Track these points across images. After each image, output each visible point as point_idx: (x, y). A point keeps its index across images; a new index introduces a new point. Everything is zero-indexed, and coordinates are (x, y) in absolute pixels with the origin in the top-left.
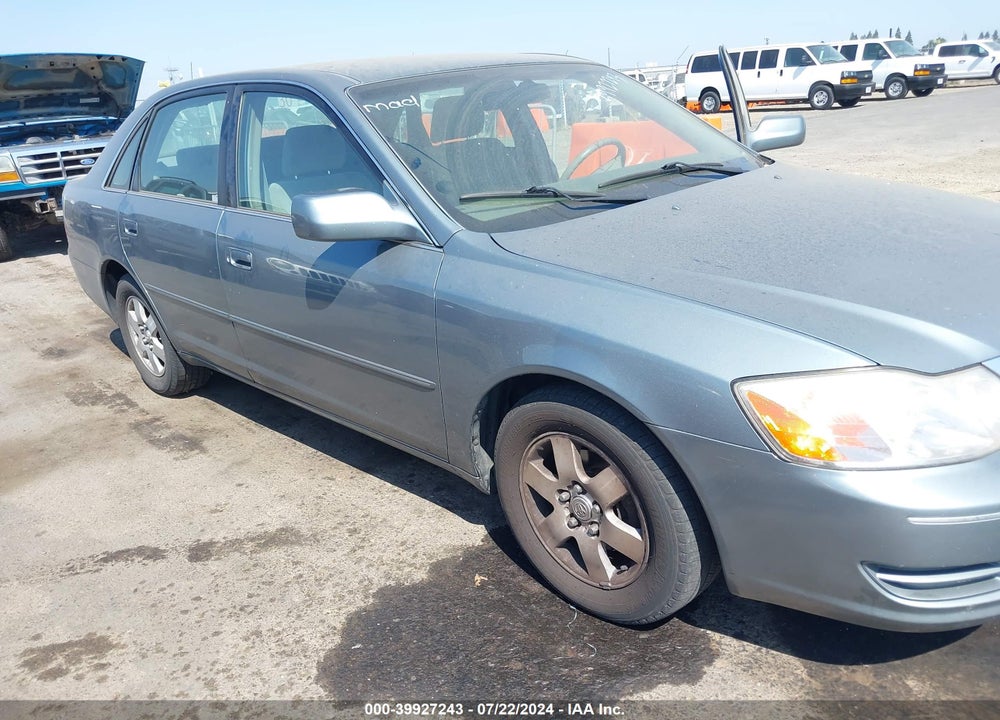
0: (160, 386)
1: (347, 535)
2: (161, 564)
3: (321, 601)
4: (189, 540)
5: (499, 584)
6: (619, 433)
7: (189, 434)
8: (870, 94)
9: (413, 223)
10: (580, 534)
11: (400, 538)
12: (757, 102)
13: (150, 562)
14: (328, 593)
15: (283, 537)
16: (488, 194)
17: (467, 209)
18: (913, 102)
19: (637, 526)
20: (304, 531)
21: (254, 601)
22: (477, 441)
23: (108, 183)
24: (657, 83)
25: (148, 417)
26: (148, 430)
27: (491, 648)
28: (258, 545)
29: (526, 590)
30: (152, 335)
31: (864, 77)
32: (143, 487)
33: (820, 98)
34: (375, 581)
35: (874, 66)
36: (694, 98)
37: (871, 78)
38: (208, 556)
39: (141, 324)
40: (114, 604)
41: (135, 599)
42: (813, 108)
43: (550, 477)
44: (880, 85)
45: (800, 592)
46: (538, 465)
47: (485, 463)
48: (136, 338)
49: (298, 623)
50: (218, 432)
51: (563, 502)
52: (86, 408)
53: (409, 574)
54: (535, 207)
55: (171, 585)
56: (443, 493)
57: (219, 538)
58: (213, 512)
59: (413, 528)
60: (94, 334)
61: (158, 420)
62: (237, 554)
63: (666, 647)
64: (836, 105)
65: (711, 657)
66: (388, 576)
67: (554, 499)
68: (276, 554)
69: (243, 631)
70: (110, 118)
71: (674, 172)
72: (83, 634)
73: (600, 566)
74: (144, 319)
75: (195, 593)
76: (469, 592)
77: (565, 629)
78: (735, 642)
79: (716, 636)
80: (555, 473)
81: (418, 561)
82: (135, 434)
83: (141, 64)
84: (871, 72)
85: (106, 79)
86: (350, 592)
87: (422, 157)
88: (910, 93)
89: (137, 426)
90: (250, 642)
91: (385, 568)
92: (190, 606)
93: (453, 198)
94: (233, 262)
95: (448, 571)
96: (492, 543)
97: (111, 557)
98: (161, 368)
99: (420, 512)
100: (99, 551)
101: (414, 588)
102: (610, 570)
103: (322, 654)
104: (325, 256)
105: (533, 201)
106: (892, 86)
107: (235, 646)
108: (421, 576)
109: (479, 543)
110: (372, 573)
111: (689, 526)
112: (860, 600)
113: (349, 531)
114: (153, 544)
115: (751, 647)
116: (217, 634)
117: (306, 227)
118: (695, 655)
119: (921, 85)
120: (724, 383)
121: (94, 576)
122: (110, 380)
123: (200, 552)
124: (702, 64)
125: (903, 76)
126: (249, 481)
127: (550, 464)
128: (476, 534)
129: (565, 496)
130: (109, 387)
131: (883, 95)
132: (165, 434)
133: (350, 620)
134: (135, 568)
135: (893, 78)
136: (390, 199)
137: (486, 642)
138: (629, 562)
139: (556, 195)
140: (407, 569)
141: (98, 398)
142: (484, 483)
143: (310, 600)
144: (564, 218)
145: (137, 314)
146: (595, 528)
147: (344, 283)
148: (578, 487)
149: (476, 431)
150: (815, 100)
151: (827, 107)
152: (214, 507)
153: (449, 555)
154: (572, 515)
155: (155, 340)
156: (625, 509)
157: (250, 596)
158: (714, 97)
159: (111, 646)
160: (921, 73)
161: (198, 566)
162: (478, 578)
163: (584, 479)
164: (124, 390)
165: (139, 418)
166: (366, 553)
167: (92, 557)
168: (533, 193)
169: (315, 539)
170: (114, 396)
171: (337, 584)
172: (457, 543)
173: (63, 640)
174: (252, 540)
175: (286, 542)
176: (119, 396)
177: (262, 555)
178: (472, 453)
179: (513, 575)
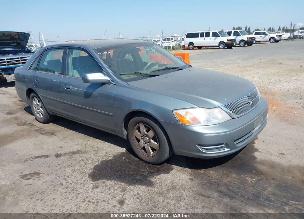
0: (42, 120)
1: (93, 151)
2: (49, 158)
3: (88, 164)
4: (55, 153)
5: (128, 159)
6: (153, 122)
7: (51, 132)
8: (235, 45)
9: (109, 79)
10: (146, 146)
11: (106, 151)
12: (205, 46)
13: (46, 158)
14: (90, 162)
15: (78, 152)
16: (126, 73)
17: (121, 76)
18: (247, 48)
19: (157, 142)
20: (83, 151)
21: (73, 164)
22: (124, 127)
23: (30, 69)
24: (177, 40)
25: (39, 128)
26: (40, 131)
27: (126, 170)
28: (72, 154)
29: (135, 160)
30: (40, 107)
31: (233, 41)
32: (41, 143)
33: (221, 46)
34: (100, 159)
35: (236, 38)
36: (187, 45)
37: (235, 41)
38: (60, 156)
39: (37, 104)
40: (39, 166)
41: (44, 165)
42: (220, 49)
43: (139, 134)
44: (238, 43)
45: (187, 152)
46: (137, 131)
47: (125, 133)
48: (35, 109)
49: (84, 168)
50: (58, 131)
51: (142, 139)
52: (21, 127)
53: (108, 158)
54: (136, 76)
55: (52, 162)
56: (116, 142)
57: (62, 153)
58: (60, 148)
59: (109, 149)
60: (19, 109)
61: (42, 129)
62: (67, 156)
63: (163, 168)
64: (226, 48)
65: (172, 169)
66: (103, 158)
67: (140, 138)
68: (76, 155)
69: (71, 170)
70: (19, 49)
71: (168, 69)
72: (33, 172)
73: (150, 152)
74: (38, 103)
75: (58, 163)
76: (122, 160)
77: (142, 166)
78: (178, 167)
79: (174, 166)
80: (140, 133)
81: (110, 155)
82: (36, 132)
83: (29, 35)
84: (235, 39)
85: (19, 39)
86: (95, 162)
87: (111, 65)
88: (246, 45)
89: (36, 130)
90: (73, 172)
91: (102, 157)
92: (58, 166)
93: (118, 74)
94: (65, 88)
95: (117, 157)
96: (127, 151)
97: (36, 158)
98: (42, 116)
99: (110, 146)
100: (33, 156)
101: (109, 160)
102: (152, 153)
103: (89, 173)
104: (89, 87)
105: (136, 75)
106: (241, 43)
107: (69, 172)
108: (111, 158)
109: (124, 151)
110: (100, 158)
111: (166, 140)
112: (197, 152)
113: (94, 150)
114: (46, 154)
115: (180, 167)
116: (65, 170)
117: (86, 80)
118: (169, 169)
119: (249, 43)
120: (171, 111)
121: (33, 161)
122: (27, 120)
123: (58, 156)
124: (189, 36)
125: (244, 40)
126: (68, 141)
127: (139, 131)
128: (123, 150)
129: (142, 137)
130: (27, 121)
131: (239, 45)
132: (44, 132)
133: (95, 167)
134: (43, 159)
135: (242, 41)
136: (104, 74)
137: (125, 169)
138: (155, 150)
139: (141, 74)
140: (108, 157)
141: (24, 124)
142: (125, 137)
143: (85, 163)
144: (143, 79)
145: (36, 102)
146: (148, 144)
147: (93, 93)
148: (145, 135)
149: (123, 125)
150: (220, 46)
151: (224, 48)
152: (60, 147)
153: (117, 154)
154: (144, 142)
155: (41, 109)
156: (154, 138)
157: (71, 163)
158: (192, 45)
159: (40, 174)
160: (249, 40)
161: (58, 158)
162: (124, 158)
163: (146, 133)
164: (31, 122)
165: (36, 128)
166: (98, 154)
167: (31, 158)
168: (136, 73)
169: (86, 152)
170: (29, 124)
171: (92, 160)
172: (119, 152)
173: (28, 173)
174: (70, 153)
175: (78, 153)
176: (30, 123)
177: (73, 156)
178: (122, 130)
179: (132, 157)
